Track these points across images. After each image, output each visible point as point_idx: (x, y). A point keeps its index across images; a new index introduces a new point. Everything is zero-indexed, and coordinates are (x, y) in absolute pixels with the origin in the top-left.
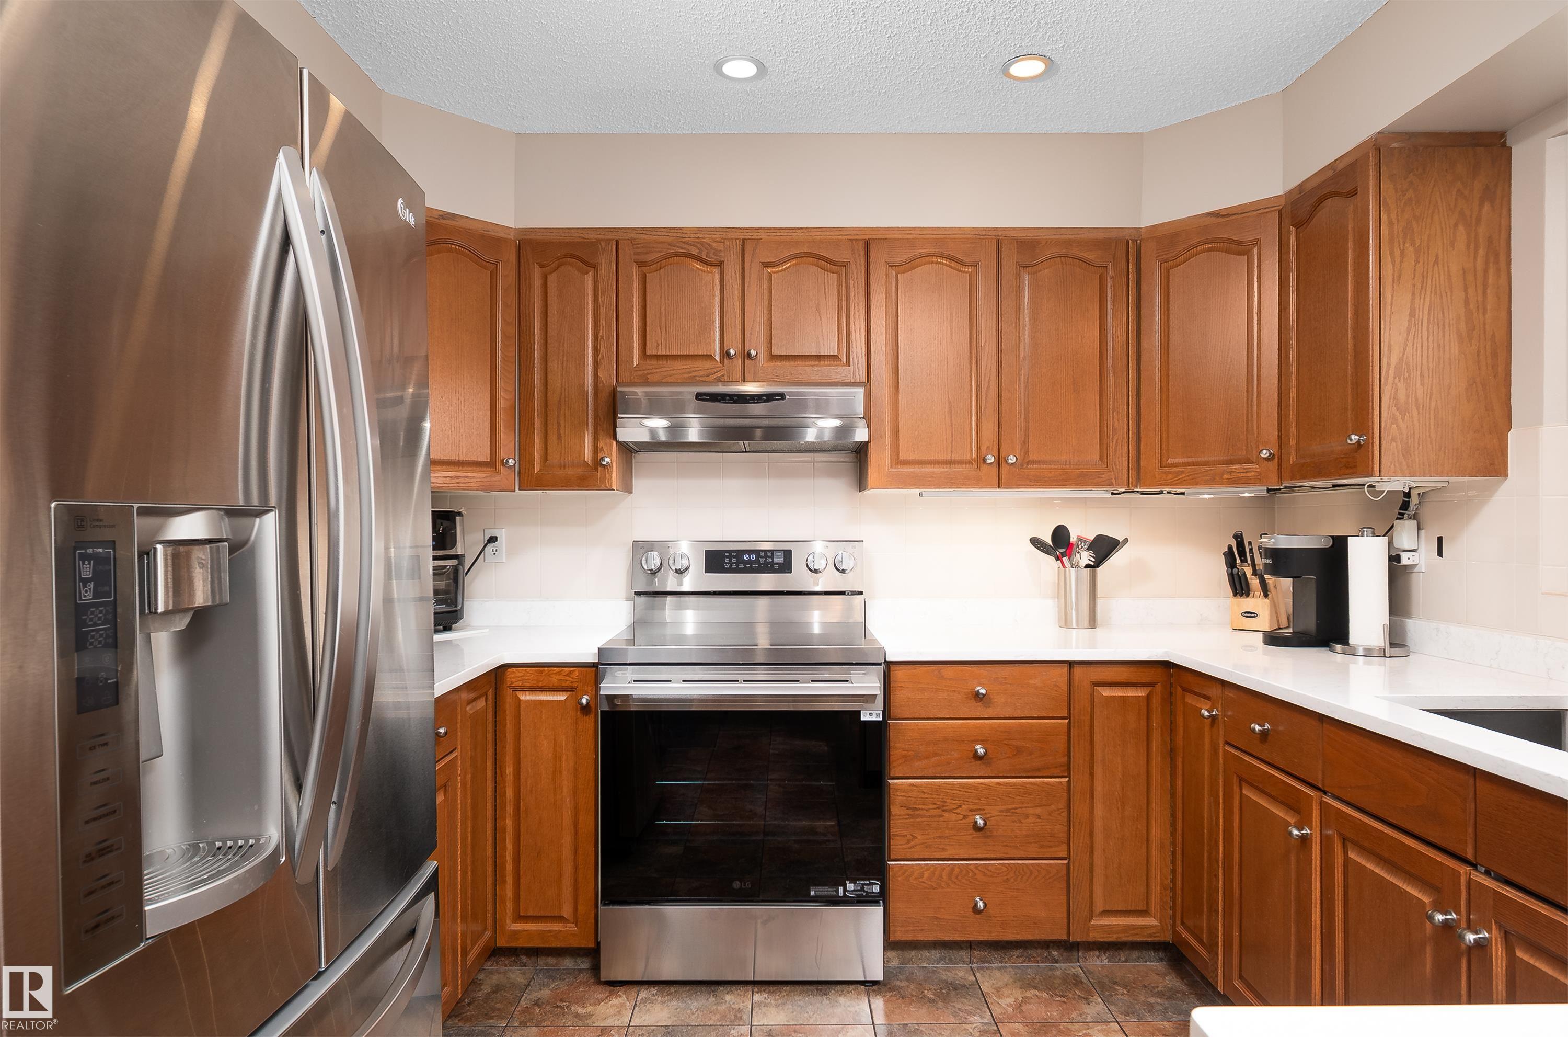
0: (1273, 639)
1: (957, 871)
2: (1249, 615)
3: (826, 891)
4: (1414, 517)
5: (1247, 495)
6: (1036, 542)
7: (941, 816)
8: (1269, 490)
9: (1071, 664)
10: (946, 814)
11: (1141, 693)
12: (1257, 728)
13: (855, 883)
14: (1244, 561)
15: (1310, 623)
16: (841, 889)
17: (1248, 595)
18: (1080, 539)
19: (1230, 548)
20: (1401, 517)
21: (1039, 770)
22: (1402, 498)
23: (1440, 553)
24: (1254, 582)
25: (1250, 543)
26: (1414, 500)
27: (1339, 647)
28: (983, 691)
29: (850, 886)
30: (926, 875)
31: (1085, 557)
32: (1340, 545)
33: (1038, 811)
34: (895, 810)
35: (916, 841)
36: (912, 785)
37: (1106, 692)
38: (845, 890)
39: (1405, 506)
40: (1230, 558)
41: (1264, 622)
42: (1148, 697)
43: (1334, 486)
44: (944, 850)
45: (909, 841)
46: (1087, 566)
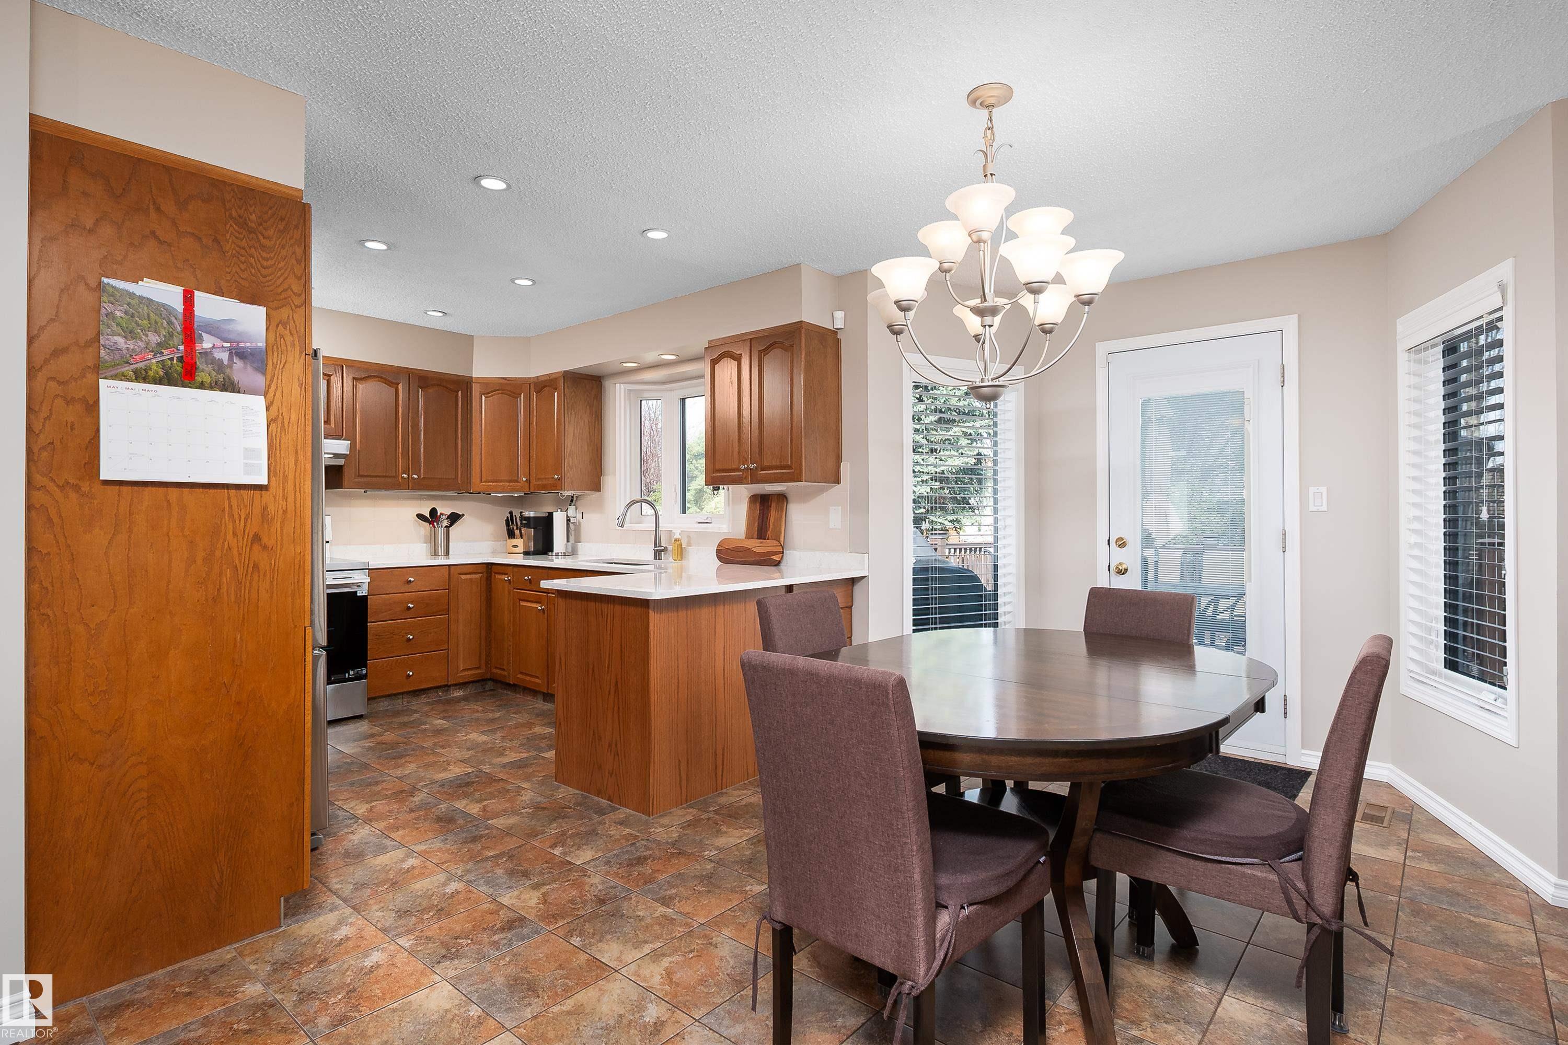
0: (526, 553)
1: (399, 661)
2: (515, 546)
3: (340, 676)
4: (575, 505)
5: (516, 495)
6: (420, 516)
7: (392, 637)
8: (525, 494)
9: (449, 566)
10: (394, 636)
11: (478, 576)
12: (526, 578)
13: (354, 671)
14: (513, 523)
15: (540, 547)
16: (347, 675)
17: (514, 538)
18: (441, 514)
19: (508, 517)
20: (570, 505)
21: (436, 612)
22: (571, 498)
23: (583, 518)
24: (517, 532)
25: (515, 516)
26: (575, 499)
27: (550, 553)
28: (412, 579)
29: (351, 673)
30: (385, 665)
31: (445, 523)
32: (550, 515)
33: (435, 630)
34: (369, 637)
35: (380, 650)
36: (378, 625)
37: (463, 577)
38: (349, 675)
39: (572, 501)
40: (507, 521)
41: (521, 549)
42: (481, 577)
43: (548, 493)
44: (393, 652)
45: (377, 651)
46: (446, 527)
